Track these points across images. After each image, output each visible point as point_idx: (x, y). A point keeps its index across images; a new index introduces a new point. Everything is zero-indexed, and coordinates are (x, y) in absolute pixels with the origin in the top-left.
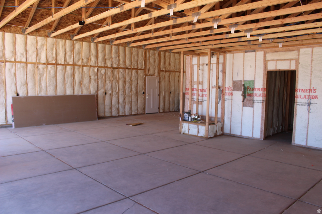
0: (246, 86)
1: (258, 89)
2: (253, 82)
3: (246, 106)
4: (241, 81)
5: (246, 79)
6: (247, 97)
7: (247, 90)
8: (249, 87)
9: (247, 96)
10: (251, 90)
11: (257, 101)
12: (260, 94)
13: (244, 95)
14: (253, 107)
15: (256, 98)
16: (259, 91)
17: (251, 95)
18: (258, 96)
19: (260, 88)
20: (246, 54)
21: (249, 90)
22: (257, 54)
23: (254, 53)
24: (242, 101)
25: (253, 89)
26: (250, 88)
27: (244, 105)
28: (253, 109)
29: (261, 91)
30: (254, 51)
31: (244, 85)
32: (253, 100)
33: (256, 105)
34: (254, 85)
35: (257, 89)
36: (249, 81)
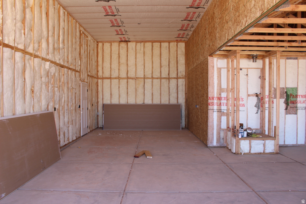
0: (288, 93)
1: (302, 96)
2: (296, 89)
3: (290, 114)
4: (283, 88)
5: (288, 86)
6: (290, 105)
7: (290, 98)
8: (291, 94)
9: (290, 103)
10: (294, 98)
11: (300, 108)
12: (304, 101)
13: (287, 103)
14: (296, 114)
15: (299, 105)
16: (303, 97)
17: (294, 102)
18: (301, 102)
19: (303, 95)
20: (287, 60)
21: (292, 97)
22: (299, 62)
23: (297, 60)
24: (284, 108)
25: (297, 96)
26: (293, 96)
27: (286, 114)
28: (297, 116)
29: (305, 97)
30: (297, 59)
31: (286, 92)
32: (297, 107)
33: (299, 112)
34: (297, 92)
35: (300, 96)
36: (292, 89)
